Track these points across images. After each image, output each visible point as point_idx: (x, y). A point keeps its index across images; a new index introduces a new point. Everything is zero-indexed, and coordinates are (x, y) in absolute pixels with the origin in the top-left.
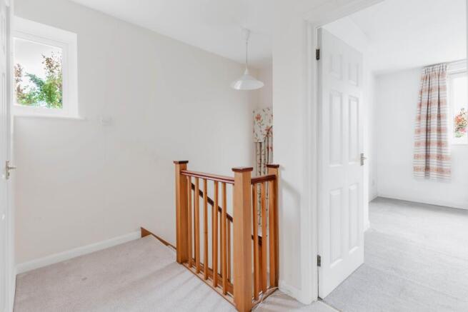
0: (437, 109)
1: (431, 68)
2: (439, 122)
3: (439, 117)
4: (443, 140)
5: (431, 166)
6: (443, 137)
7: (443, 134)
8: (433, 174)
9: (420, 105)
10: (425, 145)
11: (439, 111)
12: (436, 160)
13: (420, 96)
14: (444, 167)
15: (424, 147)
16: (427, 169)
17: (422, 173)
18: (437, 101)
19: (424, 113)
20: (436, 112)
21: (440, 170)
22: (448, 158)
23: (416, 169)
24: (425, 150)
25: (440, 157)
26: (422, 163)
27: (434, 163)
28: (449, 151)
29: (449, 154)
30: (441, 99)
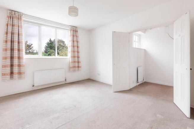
0: (17, 38)
1: (14, 12)
2: (19, 46)
3: (19, 43)
4: (21, 56)
5: (14, 71)
6: (21, 54)
7: (21, 52)
8: (16, 76)
9: (7, 33)
10: (10, 59)
11: (19, 39)
12: (17, 68)
13: (6, 27)
14: (22, 71)
15: (10, 60)
16: (12, 73)
17: (9, 76)
18: (18, 33)
19: (9, 38)
20: (17, 39)
21: (20, 73)
22: (23, 66)
23: (3, 75)
24: (10, 62)
25: (19, 66)
26: (8, 70)
27: (16, 69)
28: (24, 62)
29: (24, 64)
30: (19, 32)
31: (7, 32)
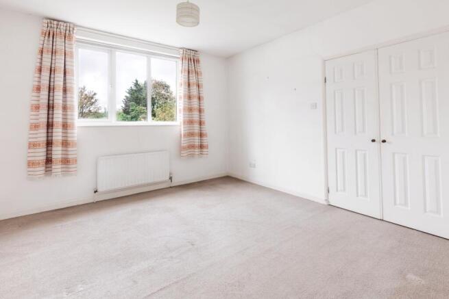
0: (62, 80)
1: (55, 22)
2: (65, 97)
3: (65, 90)
4: (69, 121)
5: (54, 157)
6: (69, 117)
7: (69, 113)
8: (57, 167)
9: (40, 70)
10: (46, 128)
11: (65, 84)
12: (60, 148)
13: (40, 57)
14: (70, 157)
15: (45, 131)
16: (49, 161)
17: (42, 169)
18: (63, 69)
19: (45, 82)
20: (62, 83)
21: (65, 161)
22: (74, 144)
23: (31, 164)
24: (45, 135)
25: (65, 144)
26: (41, 154)
27: (57, 152)
28: (76, 135)
29: (76, 139)
30: (67, 67)
31: (41, 67)
